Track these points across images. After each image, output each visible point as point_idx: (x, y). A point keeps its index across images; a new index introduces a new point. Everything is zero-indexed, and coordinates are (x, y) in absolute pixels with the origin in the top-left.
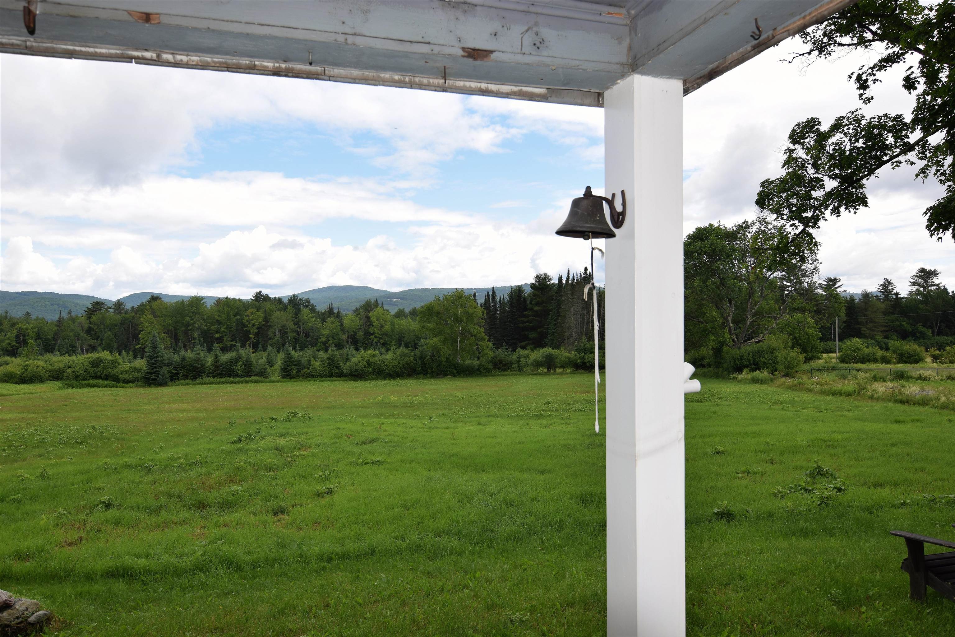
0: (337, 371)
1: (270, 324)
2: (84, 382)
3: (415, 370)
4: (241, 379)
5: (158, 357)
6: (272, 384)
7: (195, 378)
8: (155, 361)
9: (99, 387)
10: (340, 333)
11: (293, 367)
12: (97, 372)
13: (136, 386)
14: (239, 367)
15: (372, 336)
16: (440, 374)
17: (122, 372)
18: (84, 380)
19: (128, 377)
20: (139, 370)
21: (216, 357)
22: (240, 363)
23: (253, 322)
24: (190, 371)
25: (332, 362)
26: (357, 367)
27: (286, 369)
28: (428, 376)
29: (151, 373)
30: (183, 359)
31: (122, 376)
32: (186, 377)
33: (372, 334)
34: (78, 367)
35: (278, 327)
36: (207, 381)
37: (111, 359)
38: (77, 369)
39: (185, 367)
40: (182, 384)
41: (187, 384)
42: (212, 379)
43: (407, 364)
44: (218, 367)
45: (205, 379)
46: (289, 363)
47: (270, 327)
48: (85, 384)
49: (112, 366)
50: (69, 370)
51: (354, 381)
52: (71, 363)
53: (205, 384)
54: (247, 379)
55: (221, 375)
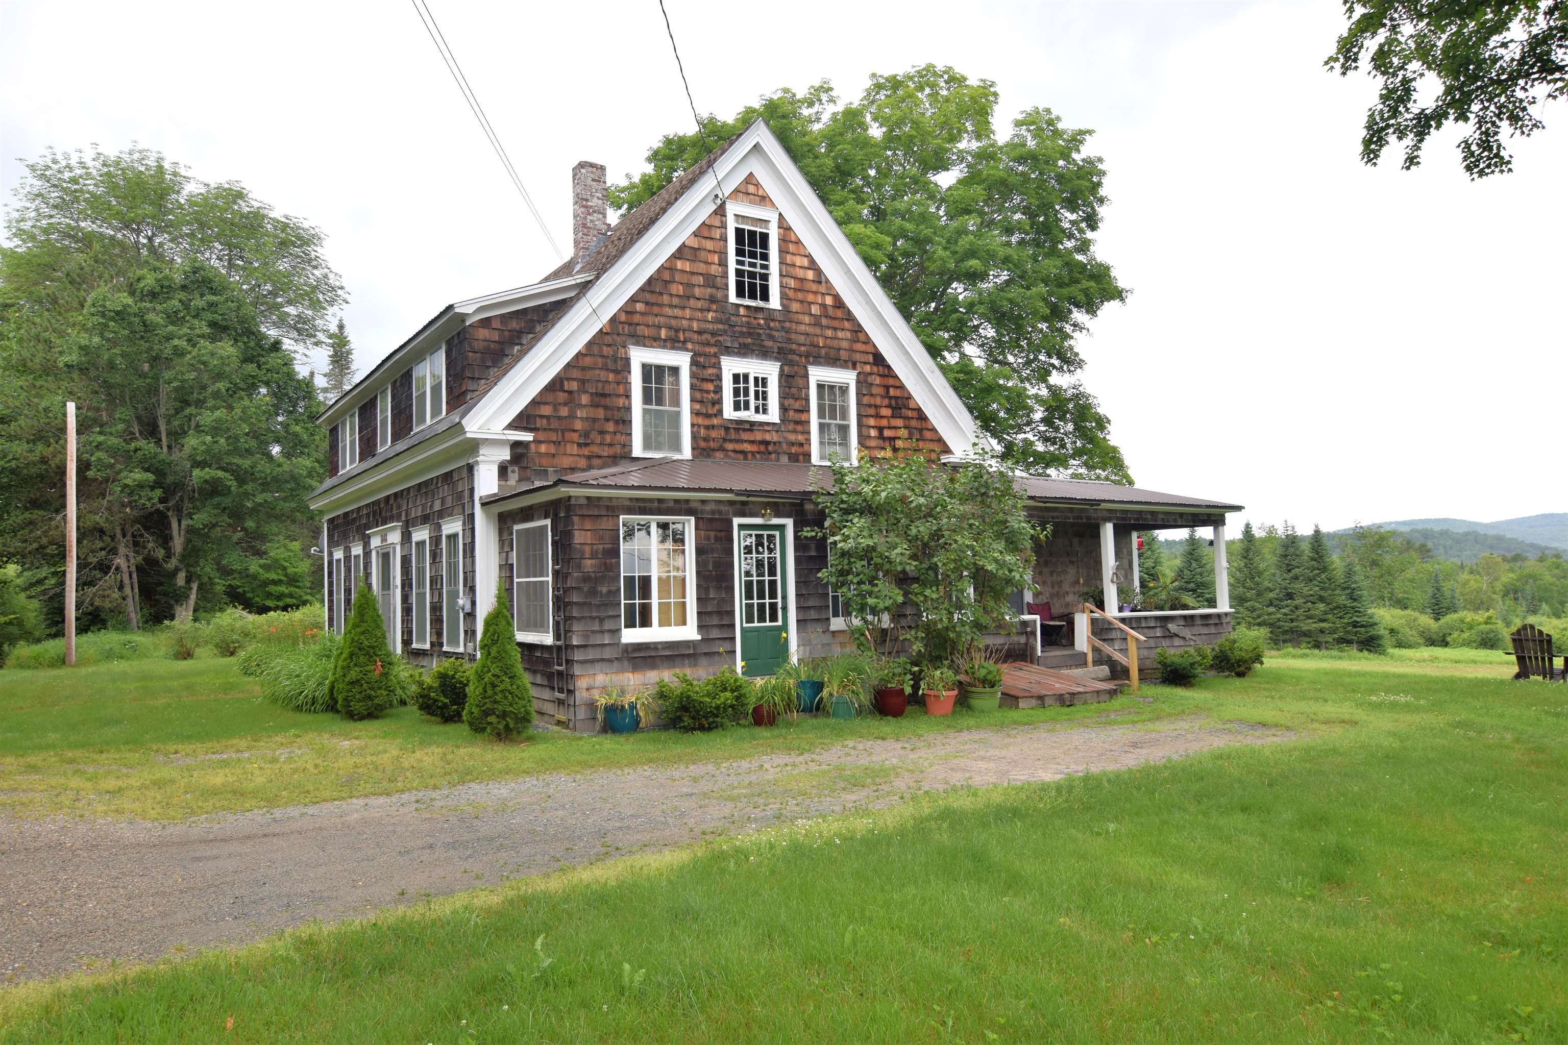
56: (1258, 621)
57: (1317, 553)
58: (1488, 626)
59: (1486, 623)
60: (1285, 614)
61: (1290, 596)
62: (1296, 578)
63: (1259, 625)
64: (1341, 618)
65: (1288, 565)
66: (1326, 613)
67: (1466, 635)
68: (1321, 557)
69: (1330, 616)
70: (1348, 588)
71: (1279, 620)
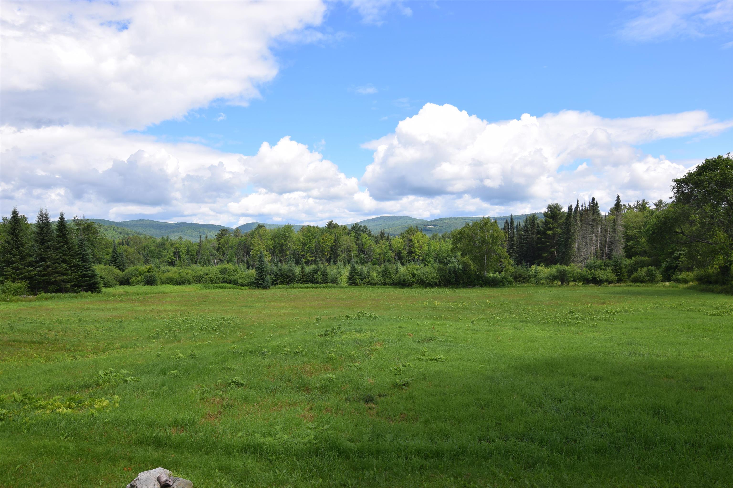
0: (390, 280)
1: (338, 244)
2: (215, 285)
3: (450, 281)
4: (320, 285)
5: (264, 268)
6: (342, 289)
7: (288, 283)
8: (262, 271)
9: (225, 288)
10: (389, 251)
11: (357, 277)
12: (224, 278)
13: (249, 289)
14: (318, 276)
15: (414, 255)
16: (469, 285)
17: (240, 278)
18: (216, 283)
19: (244, 282)
20: (250, 277)
21: (302, 269)
22: (319, 273)
23: (327, 243)
24: (285, 278)
25: (385, 274)
26: (405, 278)
27: (352, 278)
28: (460, 286)
29: (259, 280)
30: (280, 269)
31: (240, 281)
32: (282, 283)
33: (414, 253)
34: (213, 274)
35: (344, 247)
36: (297, 286)
37: (233, 269)
38: (211, 276)
39: (282, 275)
40: (279, 288)
41: (283, 288)
42: (300, 285)
43: (444, 276)
44: (304, 276)
45: (296, 285)
46: (354, 274)
47: (339, 247)
48: (217, 286)
49: (234, 274)
50: (207, 277)
51: (402, 288)
52: (208, 272)
53: (295, 288)
54: (324, 285)
55: (306, 282)
56: (20, 276)
57: (62, 232)
58: (150, 273)
59: (148, 271)
60: (40, 271)
61: (43, 259)
62: (48, 248)
63: (22, 279)
64: (75, 272)
65: (42, 239)
66: (66, 270)
67: (139, 278)
68: (65, 235)
69: (69, 271)
70: (80, 254)
71: (36, 275)
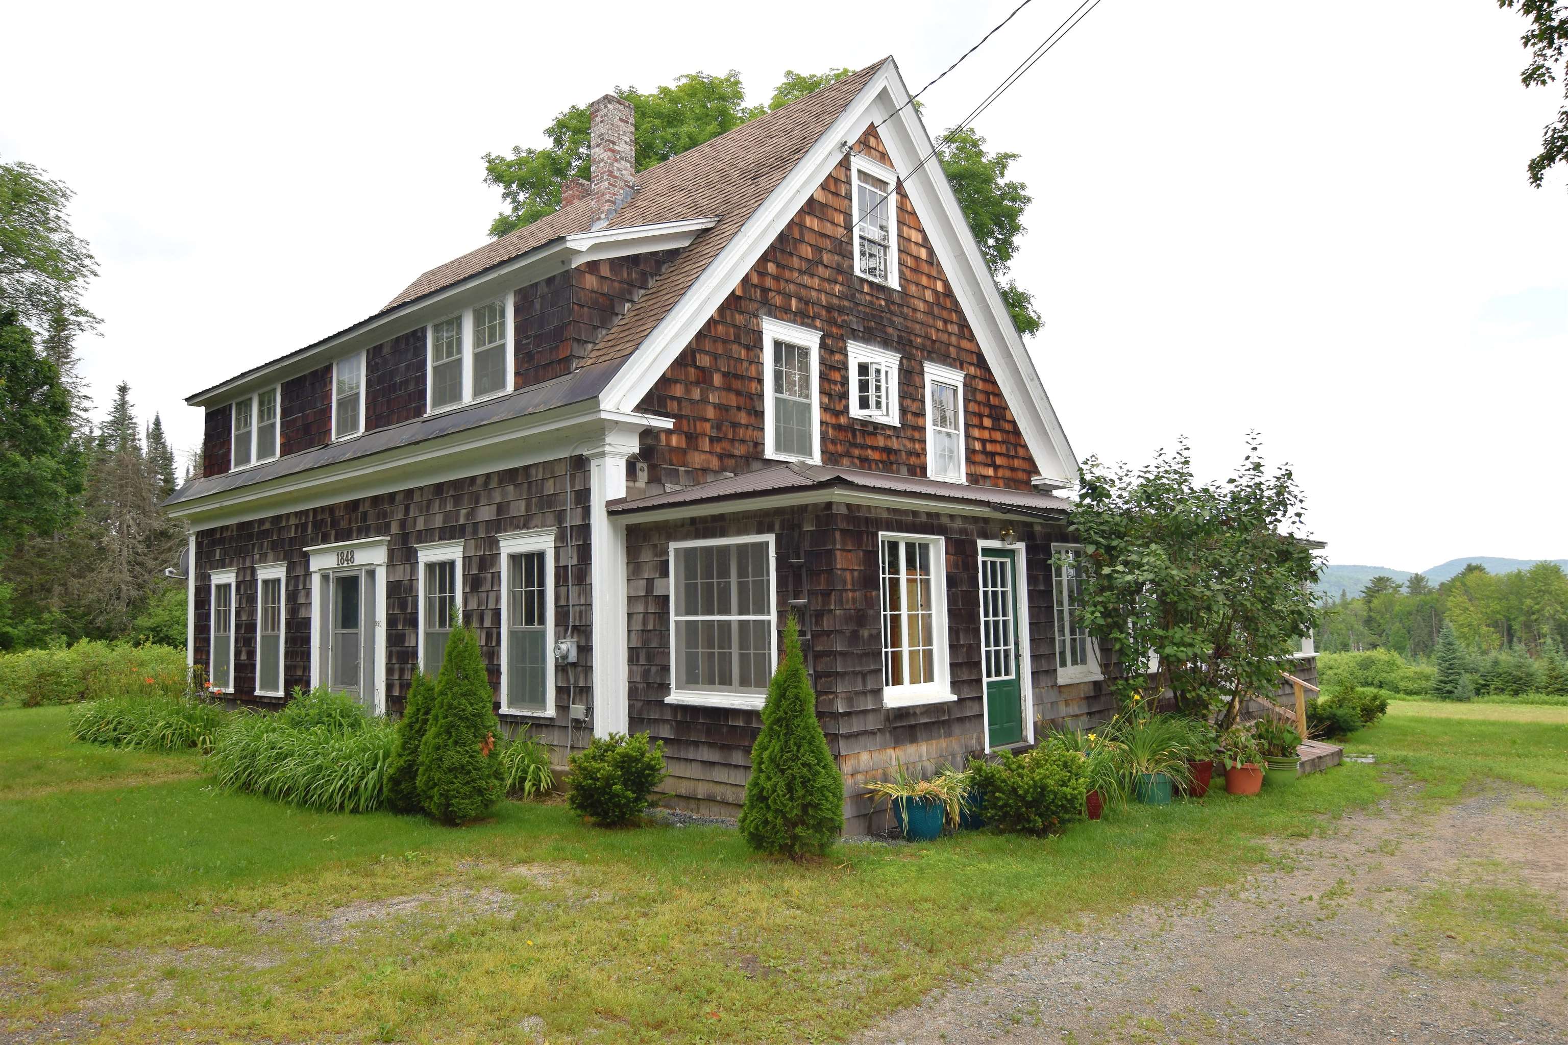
5: (1454, 658)
7: (1516, 693)
8: (1451, 665)
13: (1424, 700)
17: (1402, 679)
19: (1411, 686)
20: (1427, 678)
21: (1552, 663)
24: (1507, 682)
29: (1445, 683)
30: (1496, 663)
31: (1402, 685)
32: (1501, 691)
36: (1537, 699)
37: (1387, 659)
38: (1339, 671)
39: (1500, 675)
40: (1493, 702)
41: (1503, 702)
42: (1544, 697)
44: (1556, 678)
45: (1532, 696)
49: (1388, 670)
50: (1330, 672)
52: (1332, 663)
53: (1532, 703)
55: (1562, 692)
